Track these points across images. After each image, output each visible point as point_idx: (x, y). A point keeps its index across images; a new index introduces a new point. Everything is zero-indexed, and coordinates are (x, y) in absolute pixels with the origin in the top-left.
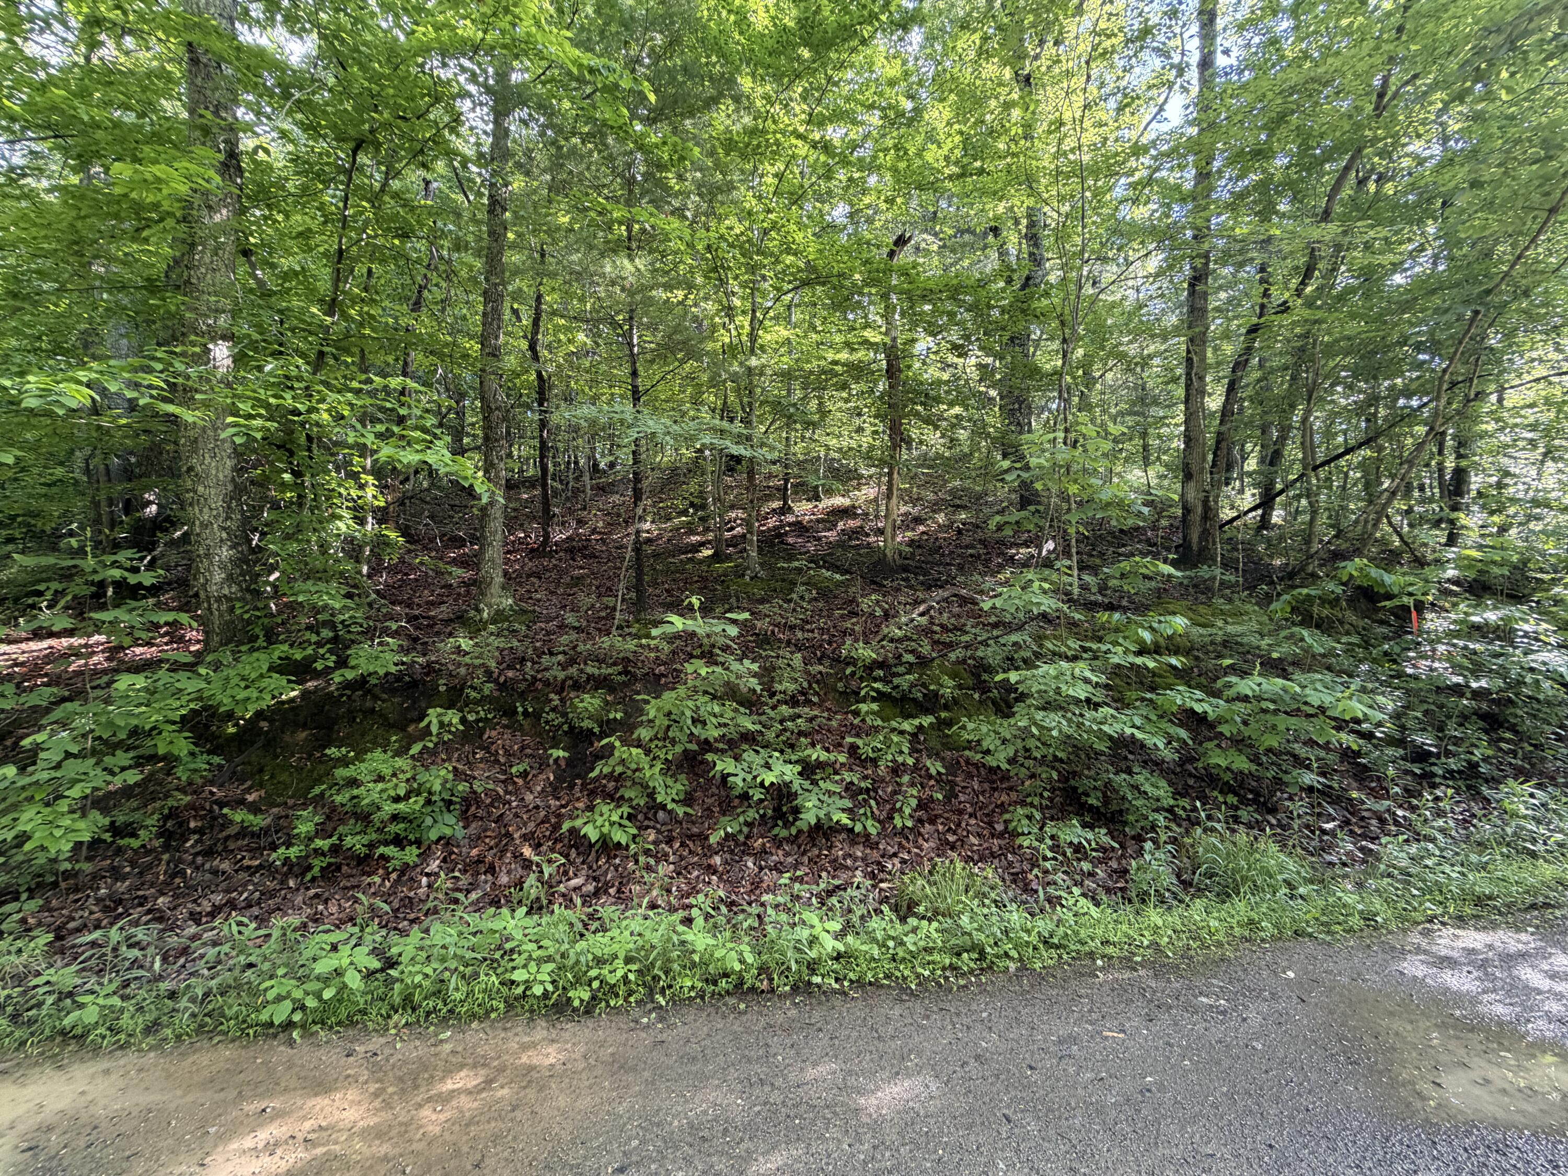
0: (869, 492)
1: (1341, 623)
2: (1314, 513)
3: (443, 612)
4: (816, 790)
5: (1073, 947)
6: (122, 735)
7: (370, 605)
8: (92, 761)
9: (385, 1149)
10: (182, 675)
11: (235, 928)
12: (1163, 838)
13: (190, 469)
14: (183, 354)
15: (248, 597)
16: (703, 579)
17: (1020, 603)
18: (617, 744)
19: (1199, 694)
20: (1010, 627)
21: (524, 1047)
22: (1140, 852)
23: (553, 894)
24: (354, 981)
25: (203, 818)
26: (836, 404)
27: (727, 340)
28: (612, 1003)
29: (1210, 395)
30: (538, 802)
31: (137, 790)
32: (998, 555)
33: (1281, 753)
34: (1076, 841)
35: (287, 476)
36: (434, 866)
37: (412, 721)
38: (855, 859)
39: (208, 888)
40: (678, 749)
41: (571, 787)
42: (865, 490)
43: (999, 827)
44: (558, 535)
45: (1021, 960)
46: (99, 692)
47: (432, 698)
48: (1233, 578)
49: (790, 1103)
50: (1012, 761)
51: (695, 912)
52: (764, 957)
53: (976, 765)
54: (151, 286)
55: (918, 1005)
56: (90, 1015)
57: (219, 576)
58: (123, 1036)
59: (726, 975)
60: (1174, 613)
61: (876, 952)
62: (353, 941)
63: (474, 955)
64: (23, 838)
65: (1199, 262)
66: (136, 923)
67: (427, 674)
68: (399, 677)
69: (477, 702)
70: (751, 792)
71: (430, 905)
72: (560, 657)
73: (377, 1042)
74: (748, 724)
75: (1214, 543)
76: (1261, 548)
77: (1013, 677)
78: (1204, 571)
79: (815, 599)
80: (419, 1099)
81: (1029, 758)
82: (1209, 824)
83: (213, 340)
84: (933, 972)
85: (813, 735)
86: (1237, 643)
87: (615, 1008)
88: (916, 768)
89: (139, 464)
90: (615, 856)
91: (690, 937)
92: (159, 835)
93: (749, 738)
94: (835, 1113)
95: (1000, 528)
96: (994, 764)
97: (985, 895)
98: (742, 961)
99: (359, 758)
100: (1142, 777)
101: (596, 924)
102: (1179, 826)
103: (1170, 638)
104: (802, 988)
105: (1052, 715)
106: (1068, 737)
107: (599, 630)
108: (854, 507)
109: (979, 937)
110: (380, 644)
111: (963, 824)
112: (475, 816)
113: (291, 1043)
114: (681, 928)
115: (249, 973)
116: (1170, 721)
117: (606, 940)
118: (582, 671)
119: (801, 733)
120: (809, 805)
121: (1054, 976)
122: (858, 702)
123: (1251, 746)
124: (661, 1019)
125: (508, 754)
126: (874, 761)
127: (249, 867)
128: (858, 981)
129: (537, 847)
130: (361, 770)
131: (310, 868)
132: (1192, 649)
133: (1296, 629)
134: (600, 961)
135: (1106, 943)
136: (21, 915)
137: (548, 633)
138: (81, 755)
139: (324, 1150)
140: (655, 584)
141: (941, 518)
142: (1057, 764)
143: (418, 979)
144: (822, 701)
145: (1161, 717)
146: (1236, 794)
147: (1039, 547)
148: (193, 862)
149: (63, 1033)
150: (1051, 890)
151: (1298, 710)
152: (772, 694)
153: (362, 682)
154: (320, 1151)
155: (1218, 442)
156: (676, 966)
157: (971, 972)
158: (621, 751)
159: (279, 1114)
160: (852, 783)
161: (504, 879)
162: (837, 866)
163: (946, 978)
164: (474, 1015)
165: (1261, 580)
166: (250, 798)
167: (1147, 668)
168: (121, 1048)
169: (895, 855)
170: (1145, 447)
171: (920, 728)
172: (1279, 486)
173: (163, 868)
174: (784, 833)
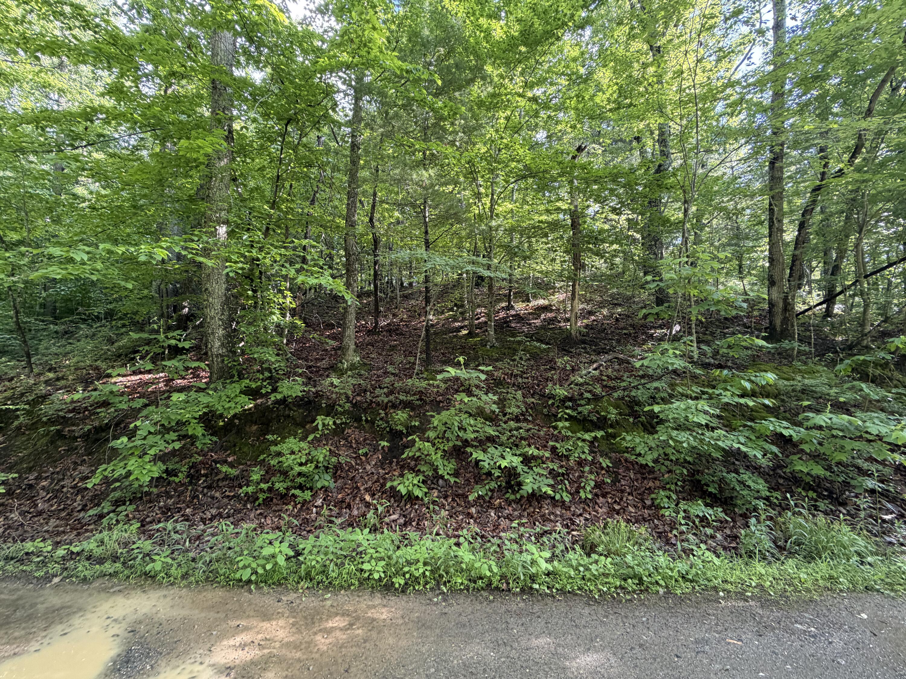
0: (560, 296)
1: (891, 379)
2: (866, 306)
3: (324, 364)
4: (531, 472)
5: (702, 582)
6: (173, 424)
7: (287, 360)
8: (159, 437)
9: (298, 655)
10: (201, 394)
11: (224, 527)
12: (763, 517)
13: (206, 289)
14: (205, 232)
15: (231, 355)
16: (463, 347)
17: (661, 363)
18: (417, 439)
19: (785, 424)
20: (652, 378)
21: (369, 607)
22: (747, 526)
23: (381, 523)
24: (281, 561)
25: (207, 469)
26: (540, 246)
27: (477, 212)
28: (417, 588)
29: (785, 231)
30: (373, 471)
31: (178, 453)
32: (643, 334)
33: (848, 465)
34: (701, 514)
35: (250, 293)
36: (319, 502)
37: (308, 422)
38: (556, 516)
39: (210, 506)
40: (451, 444)
41: (391, 463)
42: (557, 295)
43: (648, 502)
44: (383, 323)
45: (667, 587)
46: (164, 402)
47: (318, 410)
48: (807, 349)
49: (523, 659)
50: (656, 461)
51: (462, 540)
52: (504, 570)
53: (631, 463)
54: (191, 199)
55: (600, 609)
56: (158, 566)
57: (217, 344)
58: (172, 579)
59: (481, 578)
60: (766, 371)
61: (572, 573)
62: (280, 539)
63: (342, 553)
64: (129, 473)
65: (777, 149)
66: (176, 521)
67: (316, 397)
68: (302, 399)
69: (342, 414)
70: (493, 471)
71: (317, 524)
72: (386, 390)
73: (292, 596)
74: (491, 431)
75: (793, 326)
76: (827, 329)
77: (657, 408)
78: (786, 344)
79: (529, 359)
80: (315, 630)
81: (668, 459)
82: (797, 509)
83: (219, 224)
84: (609, 589)
85: (530, 440)
86: (813, 391)
87: (418, 590)
88: (593, 463)
89: (181, 288)
90: (415, 504)
91: (460, 553)
92: (187, 477)
93: (491, 440)
94: (550, 668)
95: (645, 317)
96: (644, 462)
97: (641, 545)
98: (490, 570)
99: (283, 441)
100: (746, 476)
101: (406, 542)
102: (774, 510)
103: (763, 387)
104: (527, 590)
105: (683, 434)
106: (694, 448)
107: (406, 375)
108: (550, 305)
109: (639, 570)
110: (293, 380)
111: (625, 499)
112: (340, 476)
113: (250, 591)
114: (454, 548)
115: (229, 552)
116: (765, 440)
117: (412, 551)
118: (397, 398)
119: (522, 438)
120: (528, 481)
121: (690, 600)
122: (556, 421)
123: (826, 460)
124: (445, 600)
125: (357, 442)
126: (567, 457)
127: (228, 496)
128: (561, 590)
129: (373, 495)
130: (284, 447)
131: (258, 499)
132: (779, 394)
133: (855, 383)
134: (409, 563)
135: (725, 581)
136: (126, 513)
137: (378, 376)
138: (155, 433)
139: (269, 651)
140: (436, 350)
141: (605, 312)
142: (686, 465)
143: (314, 563)
144: (534, 420)
145: (758, 438)
146: (815, 491)
147: (670, 328)
148: (203, 491)
149: (146, 574)
150: (685, 544)
151: (861, 437)
152: (505, 415)
153: (284, 401)
154: (266, 651)
155: (793, 261)
156: (452, 570)
157: (634, 591)
158: (419, 444)
159: (246, 629)
160: (553, 469)
161: (355, 512)
162: (545, 519)
163: (618, 594)
164: (342, 587)
165: (828, 350)
166: (230, 459)
167: (747, 406)
168: (172, 585)
169: (581, 515)
170: (740, 266)
171: (595, 438)
172: (839, 289)
173: (188, 493)
174: (512, 497)
